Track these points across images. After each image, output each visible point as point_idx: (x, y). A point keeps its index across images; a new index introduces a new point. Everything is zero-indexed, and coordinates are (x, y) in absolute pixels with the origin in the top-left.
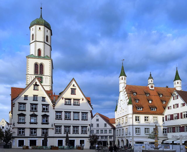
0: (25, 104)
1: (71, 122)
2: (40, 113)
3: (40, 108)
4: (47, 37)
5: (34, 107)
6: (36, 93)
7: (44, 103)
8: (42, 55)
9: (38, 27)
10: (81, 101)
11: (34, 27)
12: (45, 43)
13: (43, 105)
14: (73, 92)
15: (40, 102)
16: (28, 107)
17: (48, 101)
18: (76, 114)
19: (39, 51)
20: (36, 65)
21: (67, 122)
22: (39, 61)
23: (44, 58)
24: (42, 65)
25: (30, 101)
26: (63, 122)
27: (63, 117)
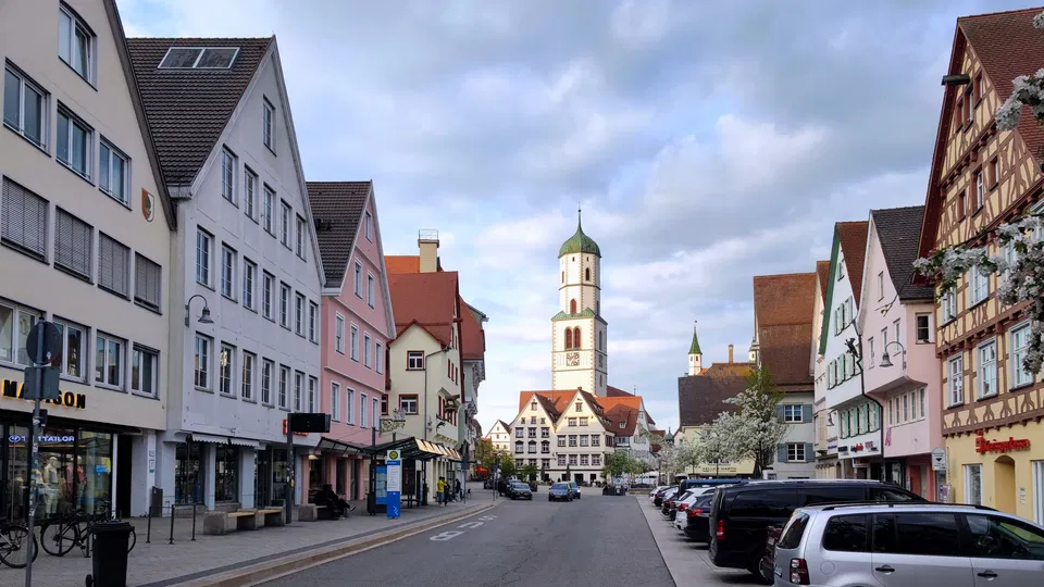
0: (522, 428)
1: (578, 450)
2: (539, 439)
3: (539, 432)
4: (588, 270)
5: (532, 432)
6: (534, 413)
7: (544, 426)
8: (578, 311)
9: (570, 256)
10: (590, 421)
11: (564, 258)
12: (582, 284)
13: (543, 428)
14: (579, 408)
15: (538, 426)
16: (526, 433)
17: (548, 423)
18: (584, 439)
19: (573, 303)
20: (568, 331)
21: (573, 450)
22: (572, 324)
23: (581, 316)
24: (577, 331)
25: (528, 424)
26: (567, 450)
27: (567, 443)
